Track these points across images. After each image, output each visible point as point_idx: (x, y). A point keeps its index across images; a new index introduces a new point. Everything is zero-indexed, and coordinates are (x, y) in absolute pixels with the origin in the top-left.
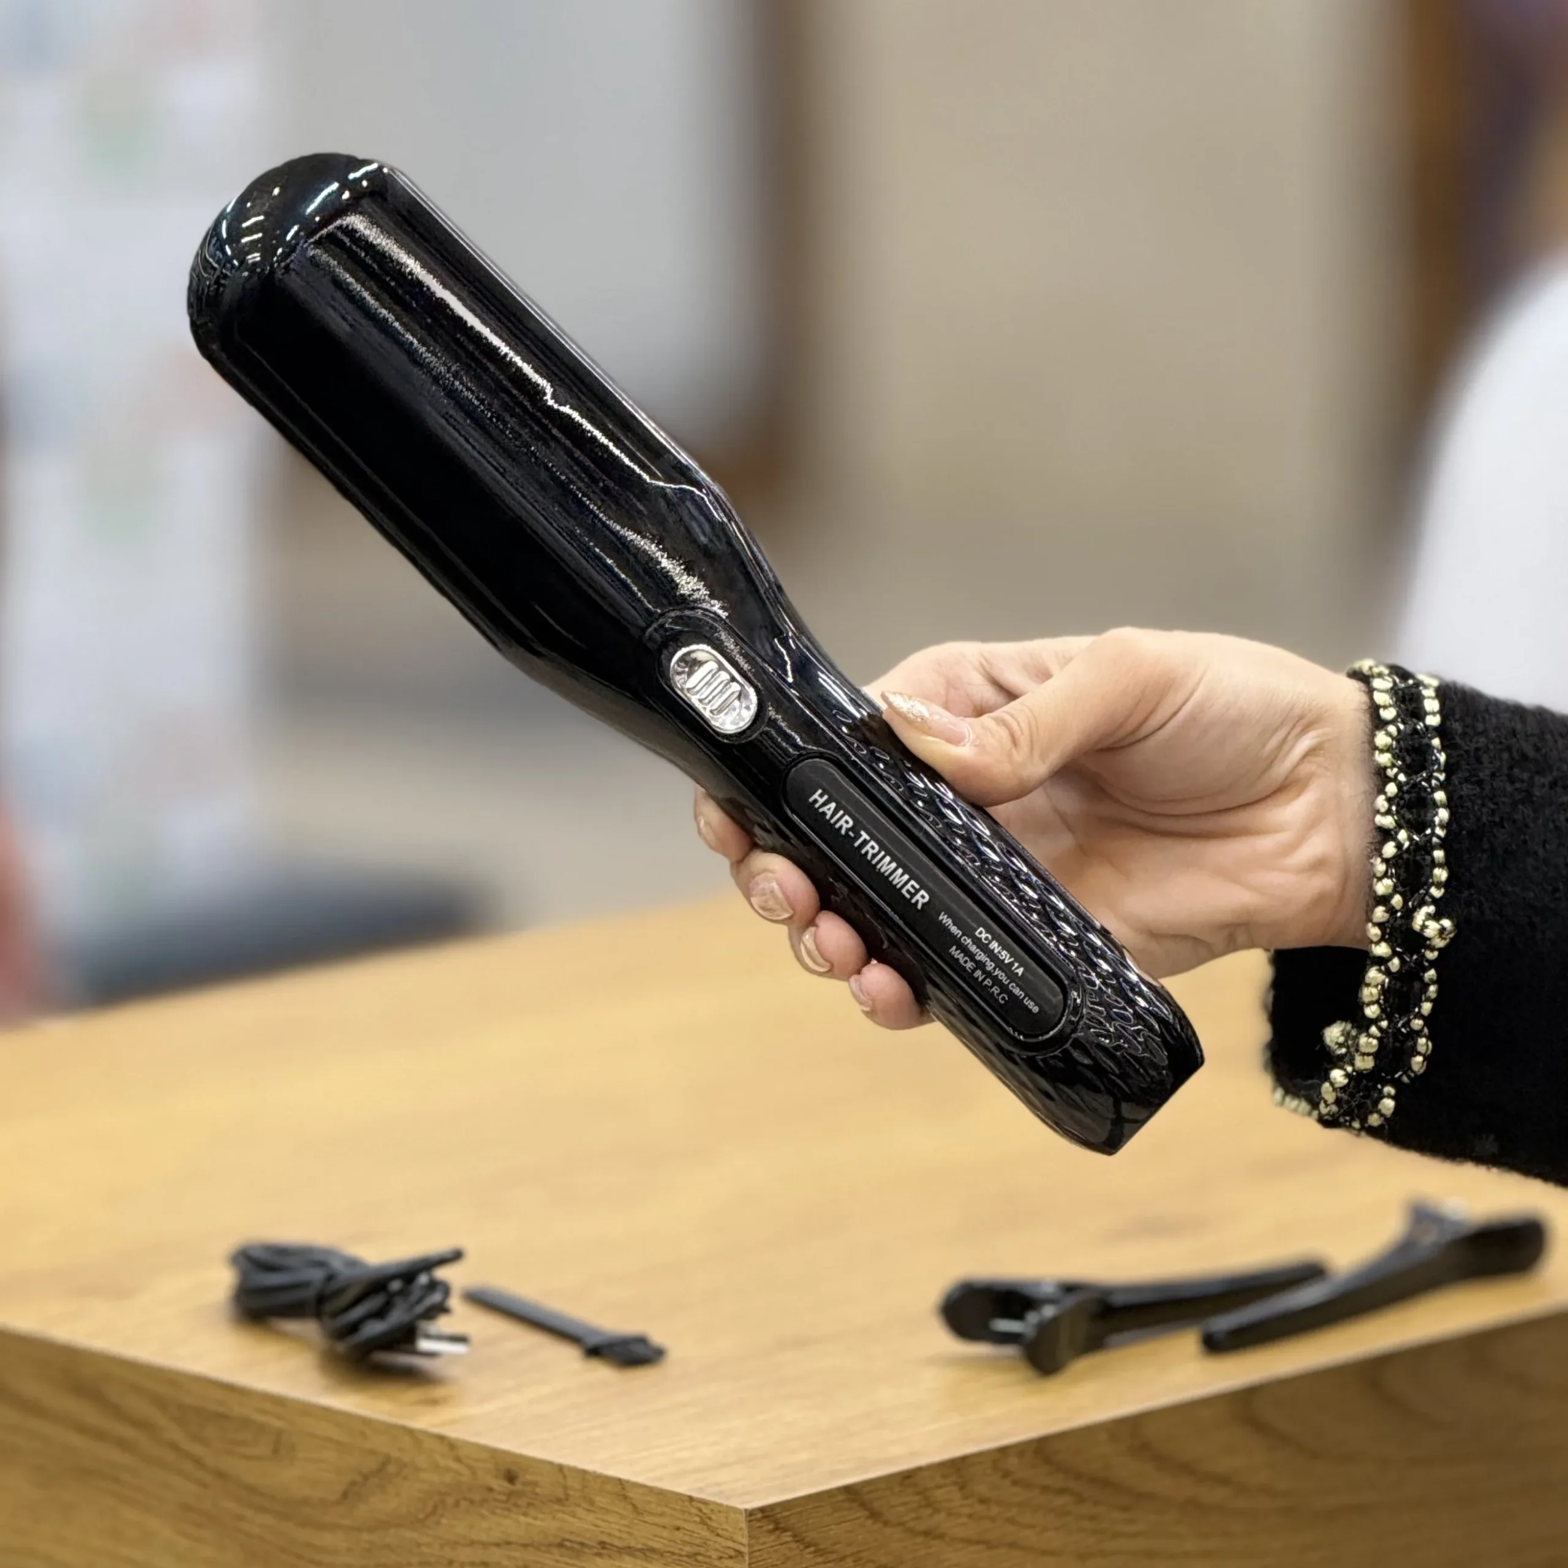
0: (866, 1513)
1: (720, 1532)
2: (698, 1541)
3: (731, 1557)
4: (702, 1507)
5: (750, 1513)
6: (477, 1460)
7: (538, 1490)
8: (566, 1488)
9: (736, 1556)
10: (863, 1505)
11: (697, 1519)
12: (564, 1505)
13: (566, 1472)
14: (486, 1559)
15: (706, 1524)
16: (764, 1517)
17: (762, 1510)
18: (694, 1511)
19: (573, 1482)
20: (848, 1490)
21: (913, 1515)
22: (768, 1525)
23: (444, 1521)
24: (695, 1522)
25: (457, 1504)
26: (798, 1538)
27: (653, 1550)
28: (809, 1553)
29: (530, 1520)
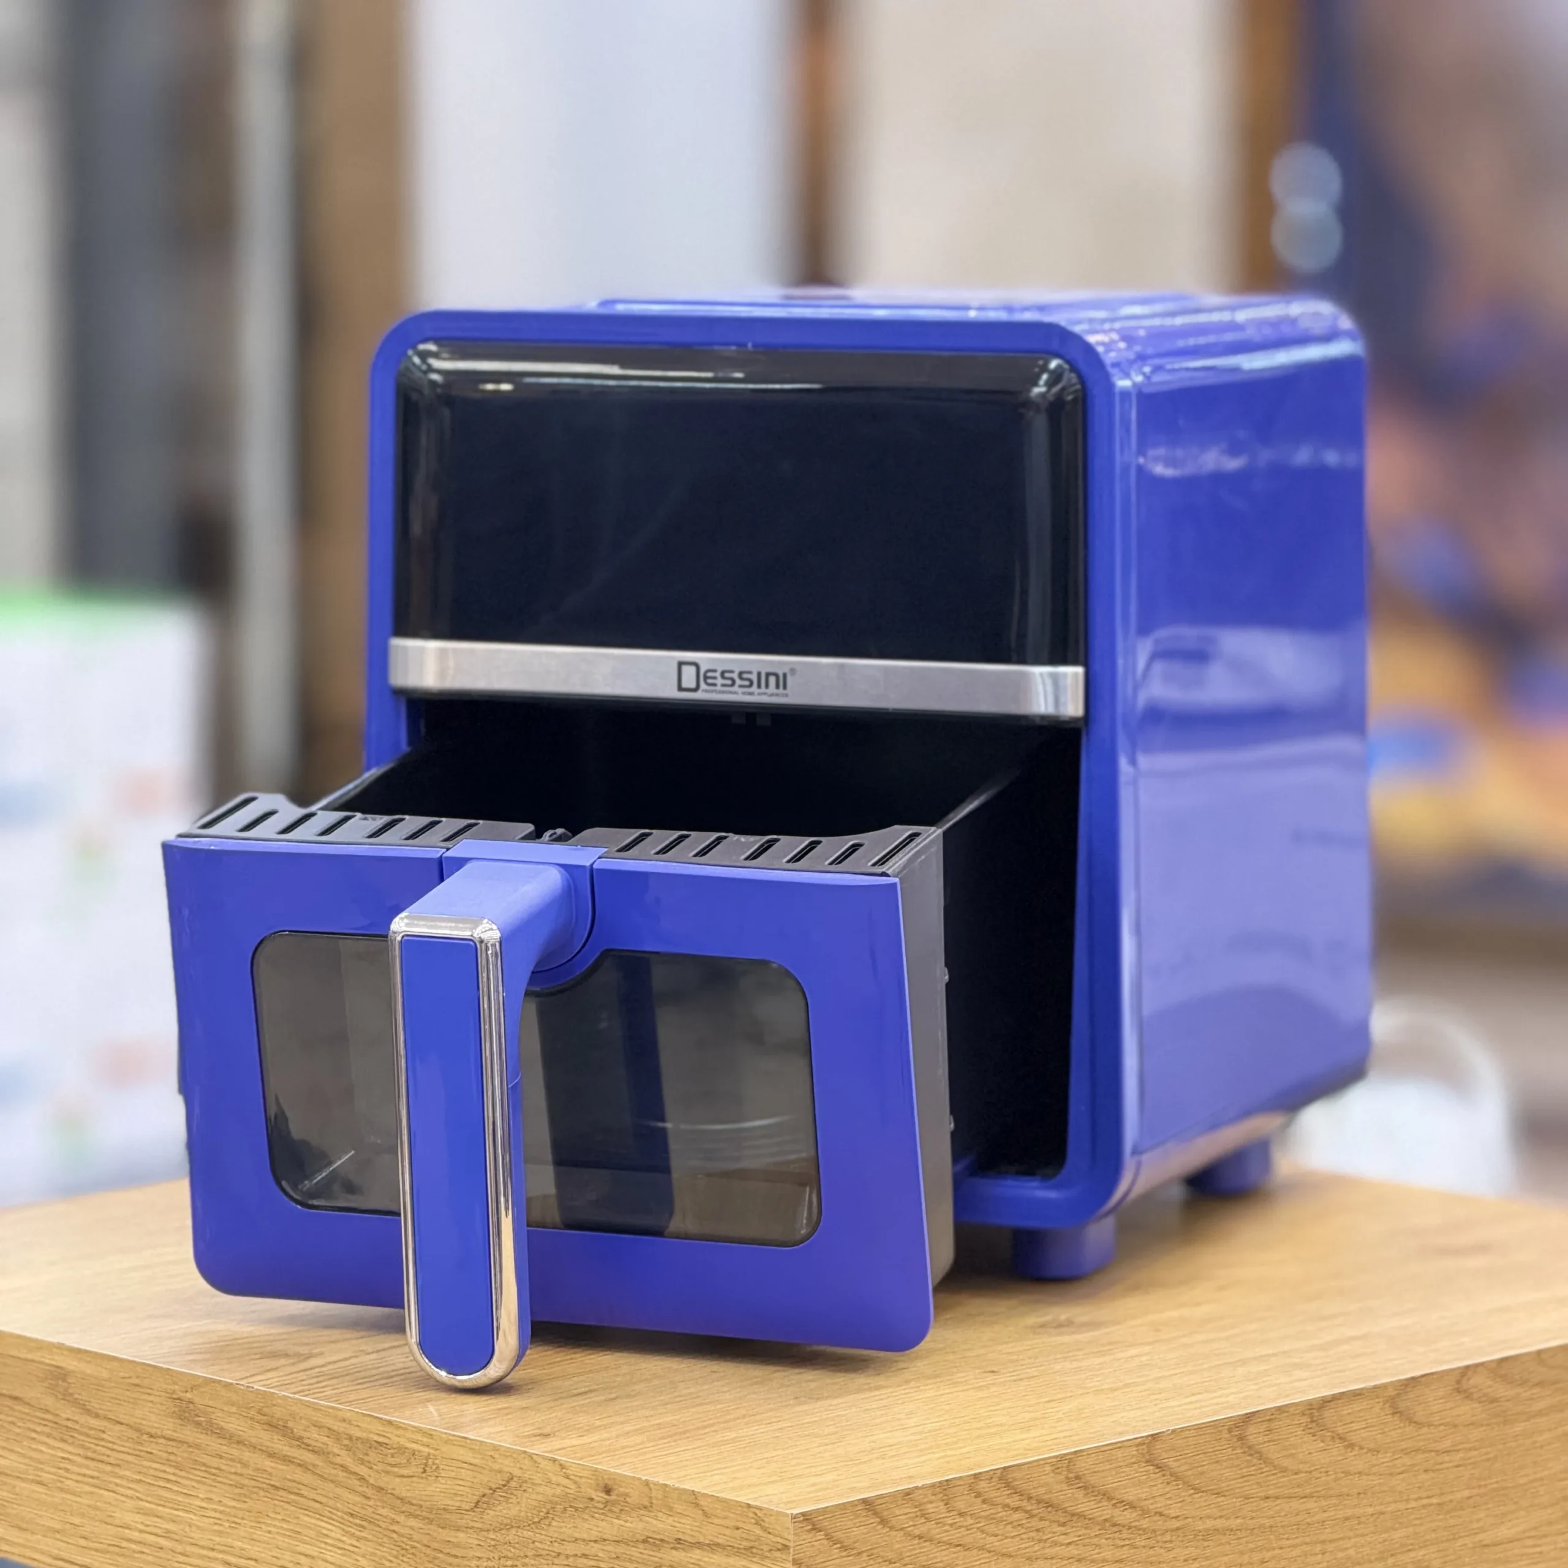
0: (878, 1520)
1: (771, 1531)
2: (752, 1538)
3: (779, 1550)
4: (757, 1512)
5: (794, 1517)
6: (581, 1477)
7: (628, 1499)
8: (651, 1498)
9: (783, 1549)
10: (876, 1514)
11: (753, 1521)
12: (650, 1511)
13: (652, 1486)
14: (586, 1552)
15: (761, 1525)
16: (804, 1520)
17: (803, 1514)
18: (751, 1515)
19: (657, 1494)
20: (864, 1501)
21: (911, 1523)
22: (806, 1526)
23: (554, 1523)
24: (751, 1523)
25: (565, 1509)
26: (828, 1537)
27: (718, 1545)
28: (837, 1548)
29: (622, 1522)
